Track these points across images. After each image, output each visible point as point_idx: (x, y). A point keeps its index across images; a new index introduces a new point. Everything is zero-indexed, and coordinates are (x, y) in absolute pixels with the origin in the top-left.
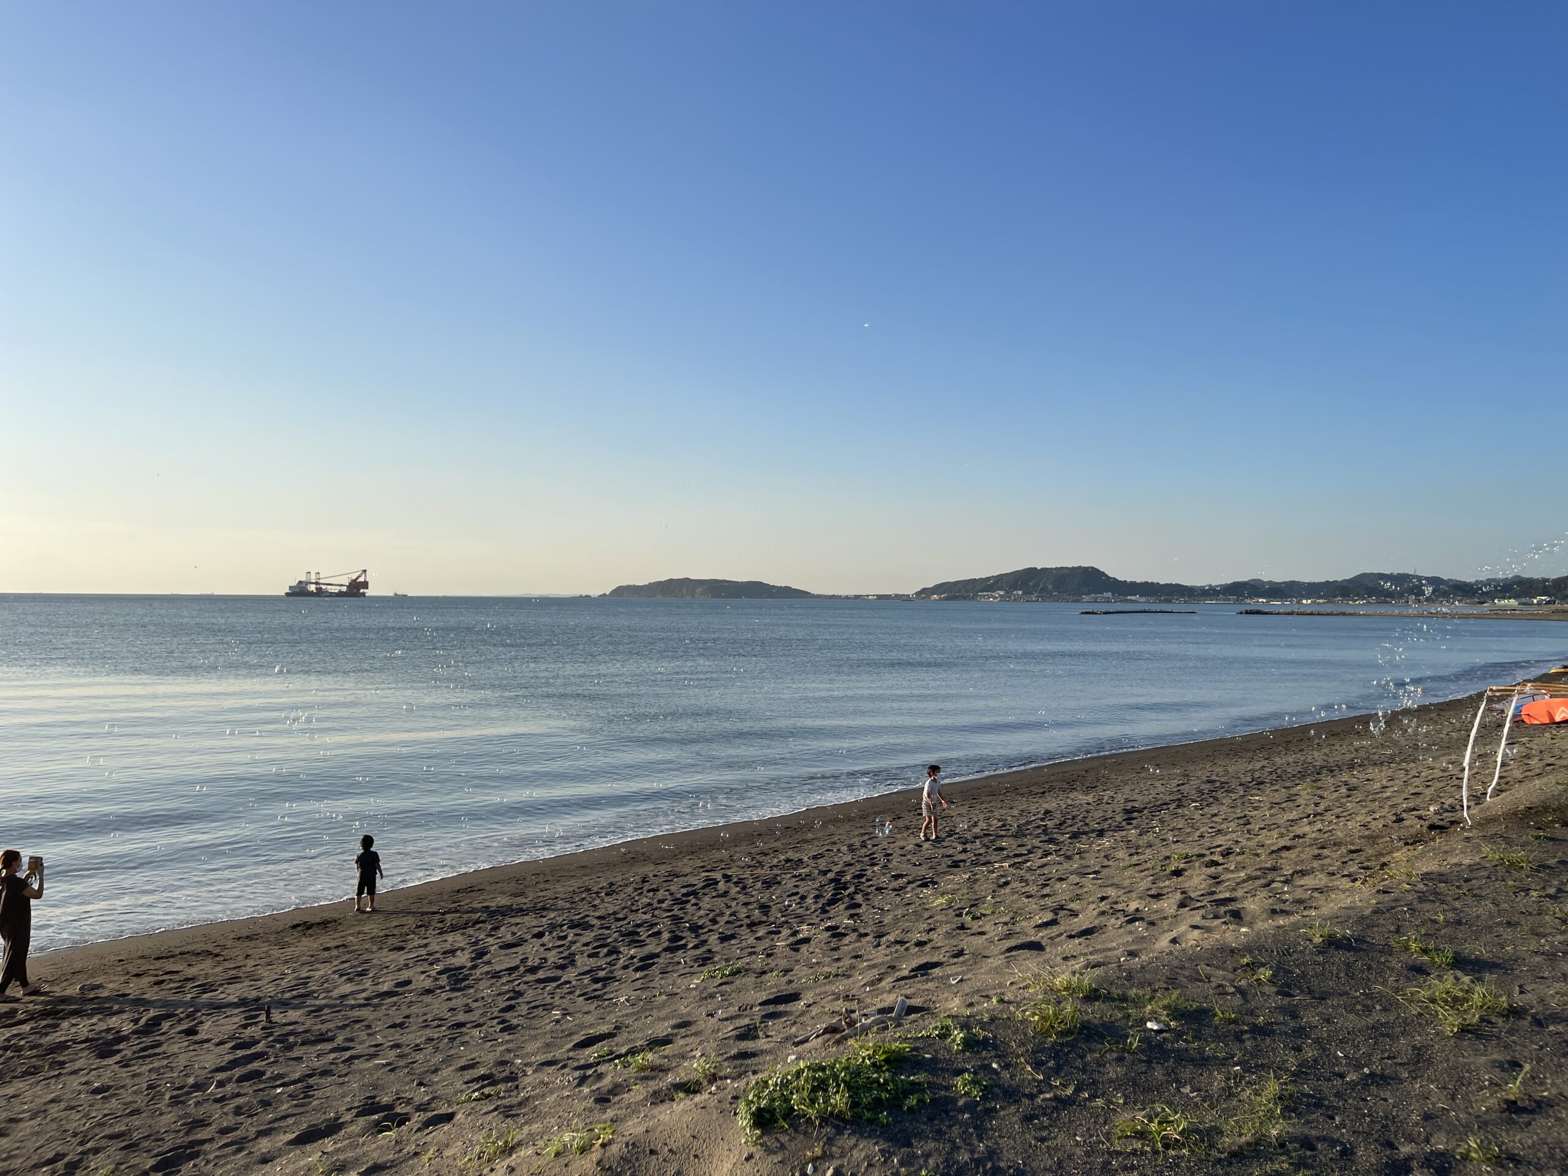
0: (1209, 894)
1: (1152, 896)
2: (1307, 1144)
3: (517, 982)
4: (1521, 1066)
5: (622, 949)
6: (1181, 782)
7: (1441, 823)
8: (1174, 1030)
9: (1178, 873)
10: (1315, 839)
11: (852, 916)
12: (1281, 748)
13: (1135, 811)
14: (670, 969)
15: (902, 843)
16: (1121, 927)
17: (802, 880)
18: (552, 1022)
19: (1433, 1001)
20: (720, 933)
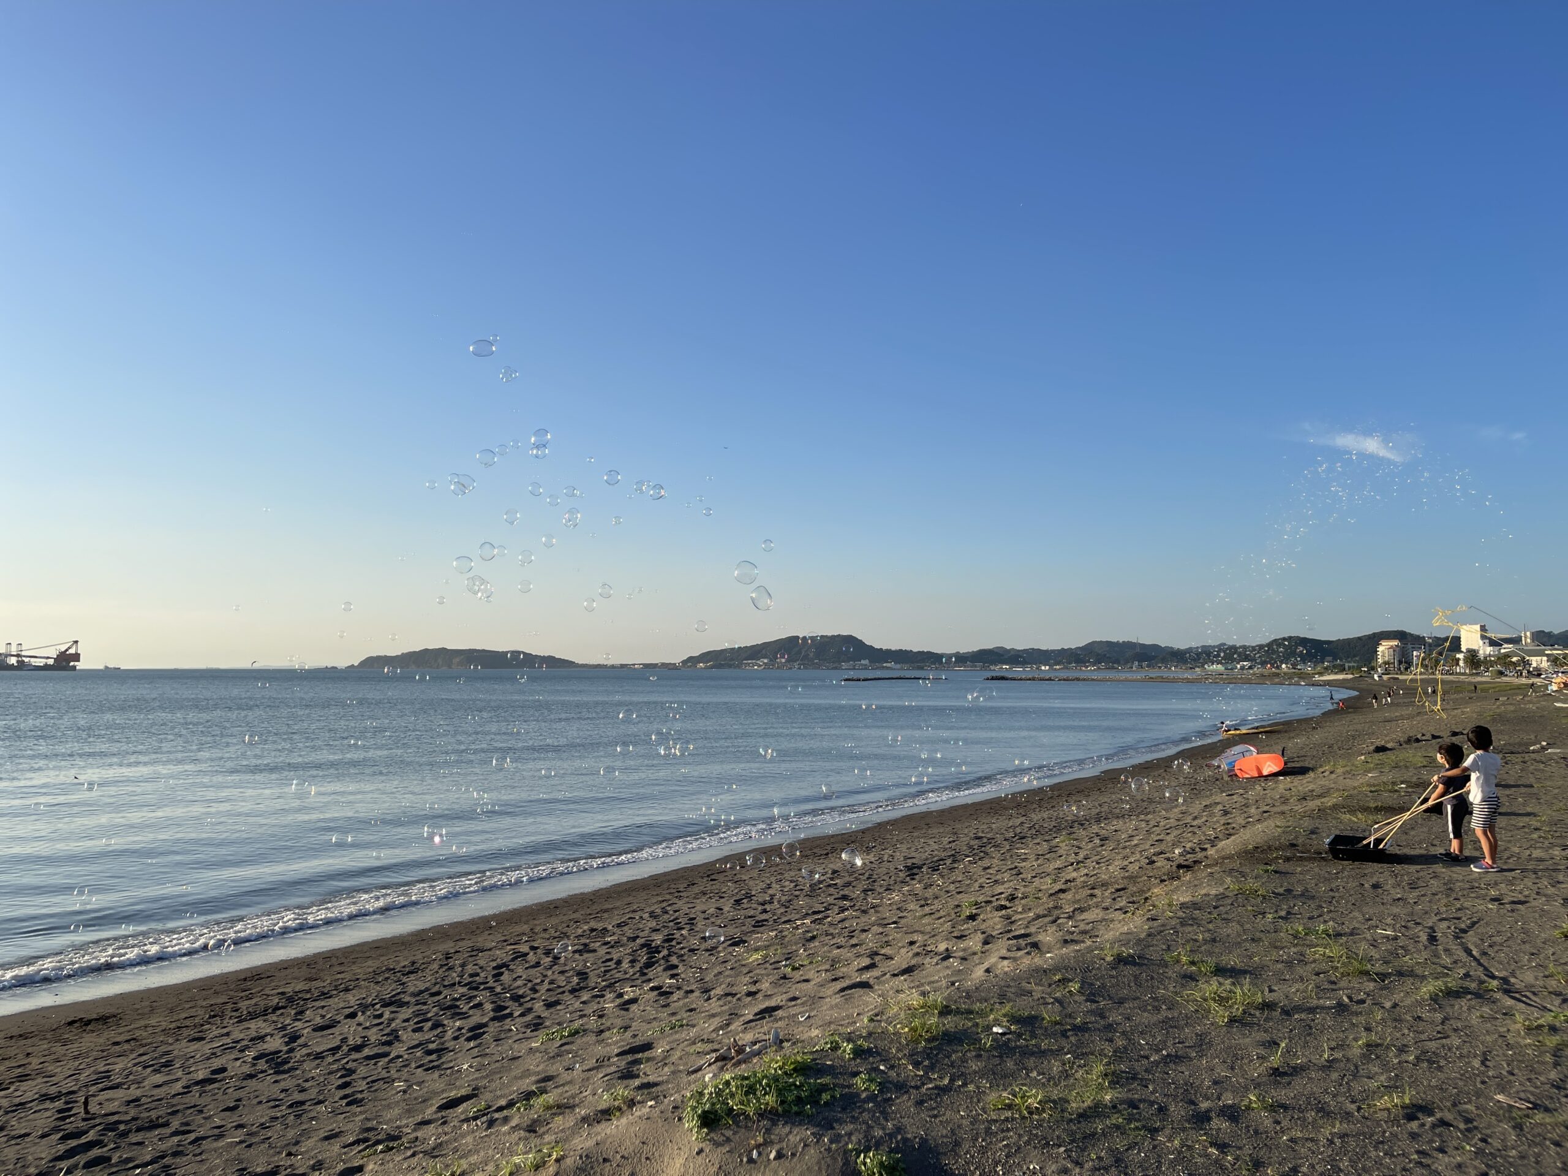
0: (1006, 932)
1: (956, 937)
2: (1133, 1105)
3: (345, 1061)
4: (1278, 1045)
5: (446, 1022)
6: (951, 839)
7: (1185, 863)
8: (1015, 1032)
9: (972, 917)
10: (1085, 882)
11: (672, 976)
12: (1035, 806)
13: (915, 868)
14: (503, 1036)
15: (704, 908)
16: (937, 964)
17: (612, 947)
18: (400, 1092)
19: (1205, 1000)
20: (543, 1001)
